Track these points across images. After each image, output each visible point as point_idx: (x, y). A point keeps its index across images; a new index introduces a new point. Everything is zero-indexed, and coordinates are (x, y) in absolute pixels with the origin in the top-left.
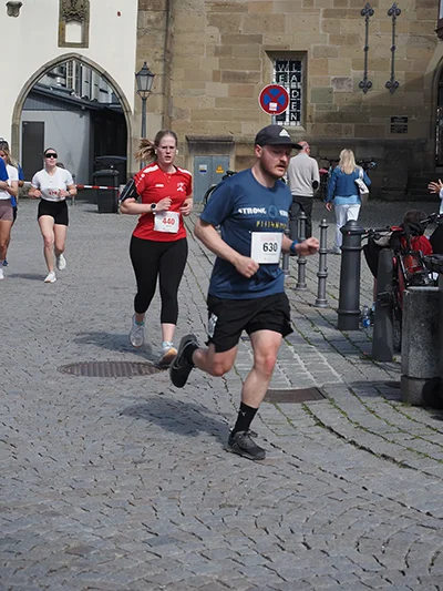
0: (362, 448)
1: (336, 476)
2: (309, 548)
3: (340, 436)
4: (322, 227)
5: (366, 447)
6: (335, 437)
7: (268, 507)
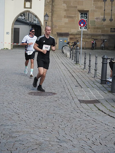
0: (112, 117)
1: (106, 124)
2: (101, 144)
3: (105, 113)
4: (96, 57)
5: (113, 116)
6: (104, 113)
7: (89, 133)
